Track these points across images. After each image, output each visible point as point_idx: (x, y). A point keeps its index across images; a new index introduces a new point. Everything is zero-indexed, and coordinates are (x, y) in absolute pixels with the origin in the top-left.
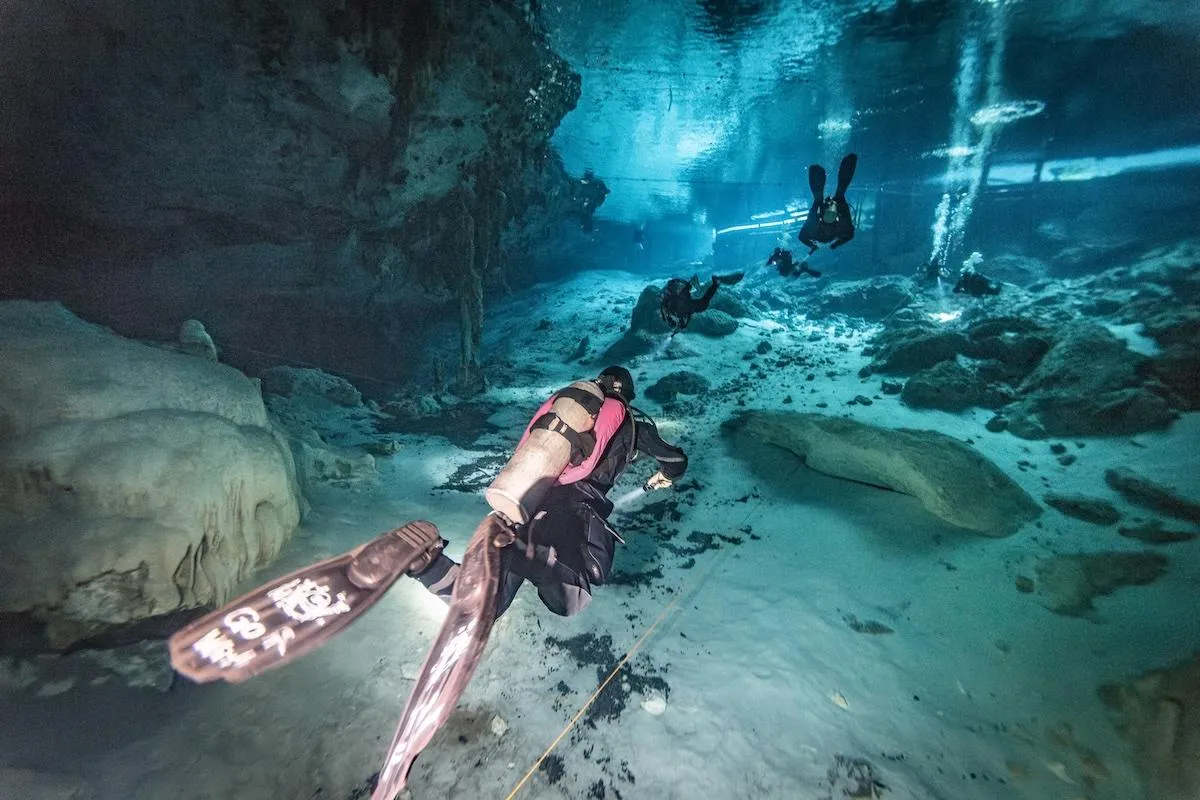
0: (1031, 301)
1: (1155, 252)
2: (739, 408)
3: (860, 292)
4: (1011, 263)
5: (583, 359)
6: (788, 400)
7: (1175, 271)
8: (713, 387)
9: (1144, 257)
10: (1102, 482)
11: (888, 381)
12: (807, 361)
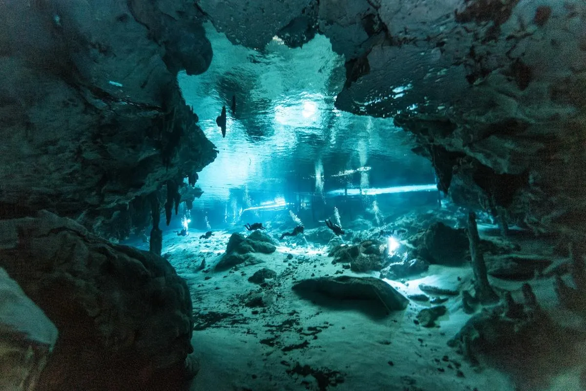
0: (371, 235)
1: (399, 218)
2: (294, 281)
3: (315, 233)
4: (361, 221)
5: (205, 270)
6: (313, 275)
7: (406, 223)
8: (278, 275)
9: (397, 219)
10: (419, 289)
11: (344, 264)
12: (309, 261)
